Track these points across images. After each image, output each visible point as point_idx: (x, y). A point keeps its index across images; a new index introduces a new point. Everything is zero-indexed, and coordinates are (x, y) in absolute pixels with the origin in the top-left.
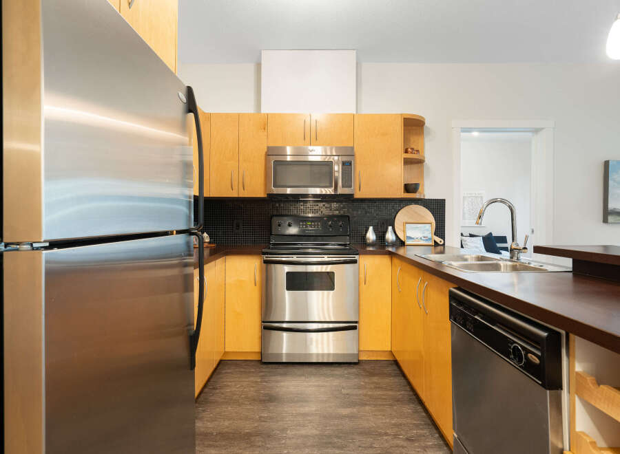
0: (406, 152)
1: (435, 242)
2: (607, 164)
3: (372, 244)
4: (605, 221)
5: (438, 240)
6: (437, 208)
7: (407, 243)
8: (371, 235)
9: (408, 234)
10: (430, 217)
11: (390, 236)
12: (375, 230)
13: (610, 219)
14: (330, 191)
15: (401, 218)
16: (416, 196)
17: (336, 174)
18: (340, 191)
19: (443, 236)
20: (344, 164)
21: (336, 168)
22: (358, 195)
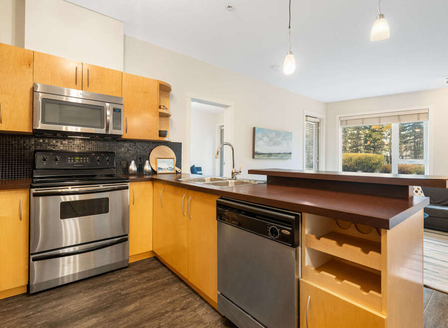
0: (160, 107)
1: (176, 171)
2: (254, 129)
3: (134, 174)
4: (253, 158)
5: (178, 169)
6: (177, 148)
7: (158, 172)
8: (133, 167)
9: (159, 166)
10: (172, 154)
11: (147, 168)
12: (136, 163)
13: (256, 156)
14: (103, 131)
15: (154, 154)
16: (166, 139)
17: (108, 118)
18: (112, 131)
19: (180, 167)
20: (114, 110)
21: (108, 113)
22: (125, 136)
